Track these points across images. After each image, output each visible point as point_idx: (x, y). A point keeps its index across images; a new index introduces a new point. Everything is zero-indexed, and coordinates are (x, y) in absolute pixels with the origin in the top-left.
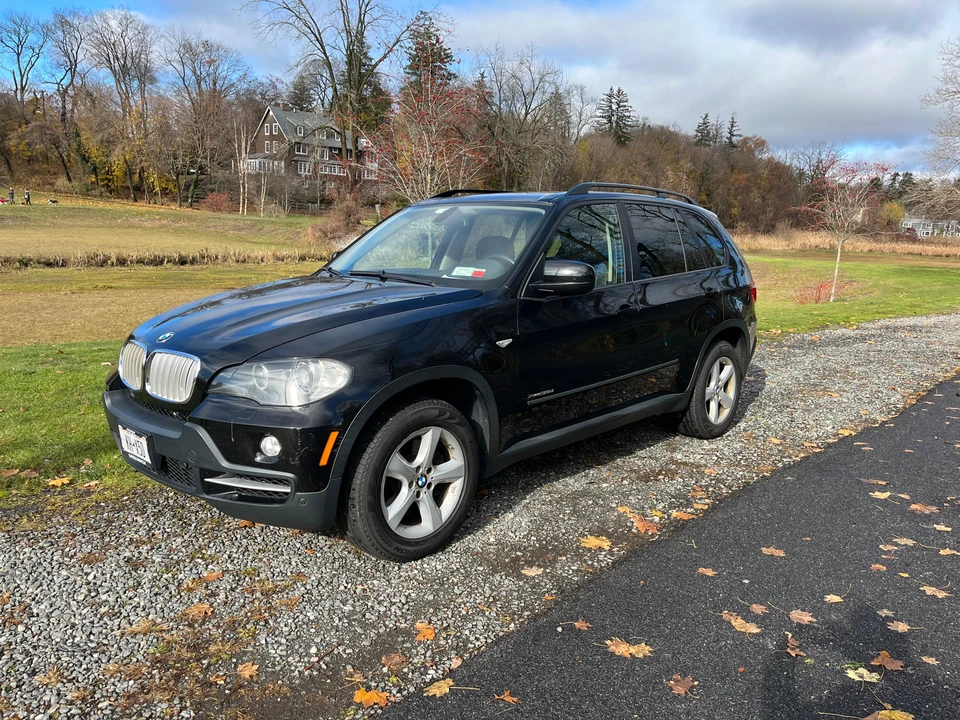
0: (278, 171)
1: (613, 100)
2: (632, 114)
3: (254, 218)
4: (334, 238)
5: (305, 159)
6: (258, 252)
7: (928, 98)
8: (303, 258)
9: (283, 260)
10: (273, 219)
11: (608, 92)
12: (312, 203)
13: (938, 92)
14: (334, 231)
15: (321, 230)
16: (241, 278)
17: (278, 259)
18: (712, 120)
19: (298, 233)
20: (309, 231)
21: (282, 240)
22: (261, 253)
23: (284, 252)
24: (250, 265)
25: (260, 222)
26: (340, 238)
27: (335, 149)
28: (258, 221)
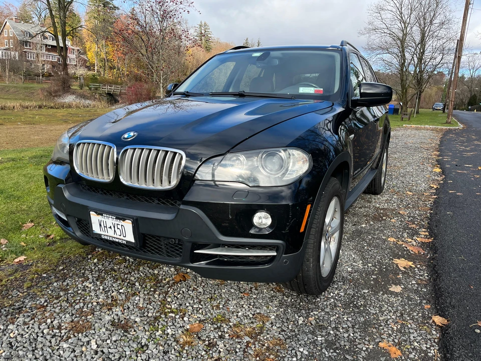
0: (15, 58)
1: (202, 28)
2: (212, 36)
3: (3, 84)
4: (56, 96)
5: (31, 51)
6: (10, 104)
7: (361, 32)
8: (40, 107)
9: (28, 108)
10: (15, 85)
11: (199, 23)
12: (38, 76)
13: (365, 29)
14: (56, 92)
15: (47, 91)
16: (5, 119)
17: (23, 107)
18: (250, 42)
19: (33, 93)
20: (39, 92)
21: (23, 97)
22: (12, 104)
23: (27, 104)
24: (7, 111)
25: (7, 87)
26: (60, 96)
27: (49, 45)
28: (6, 86)
